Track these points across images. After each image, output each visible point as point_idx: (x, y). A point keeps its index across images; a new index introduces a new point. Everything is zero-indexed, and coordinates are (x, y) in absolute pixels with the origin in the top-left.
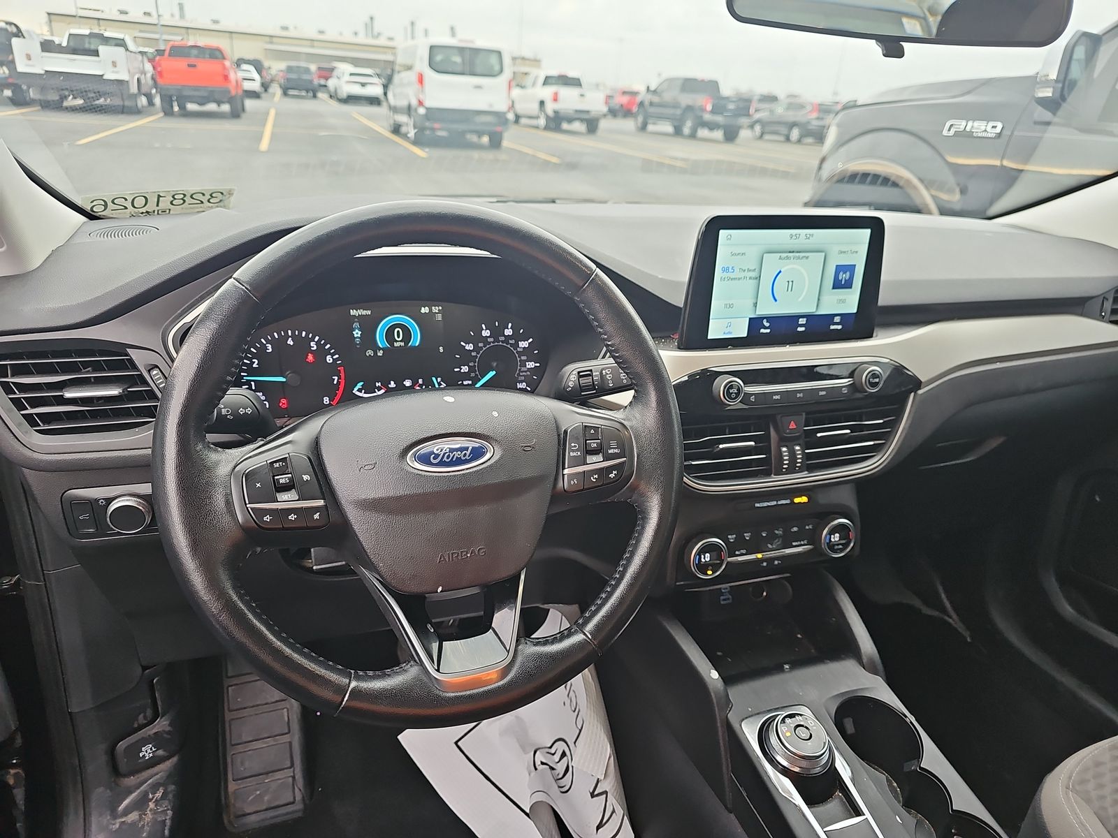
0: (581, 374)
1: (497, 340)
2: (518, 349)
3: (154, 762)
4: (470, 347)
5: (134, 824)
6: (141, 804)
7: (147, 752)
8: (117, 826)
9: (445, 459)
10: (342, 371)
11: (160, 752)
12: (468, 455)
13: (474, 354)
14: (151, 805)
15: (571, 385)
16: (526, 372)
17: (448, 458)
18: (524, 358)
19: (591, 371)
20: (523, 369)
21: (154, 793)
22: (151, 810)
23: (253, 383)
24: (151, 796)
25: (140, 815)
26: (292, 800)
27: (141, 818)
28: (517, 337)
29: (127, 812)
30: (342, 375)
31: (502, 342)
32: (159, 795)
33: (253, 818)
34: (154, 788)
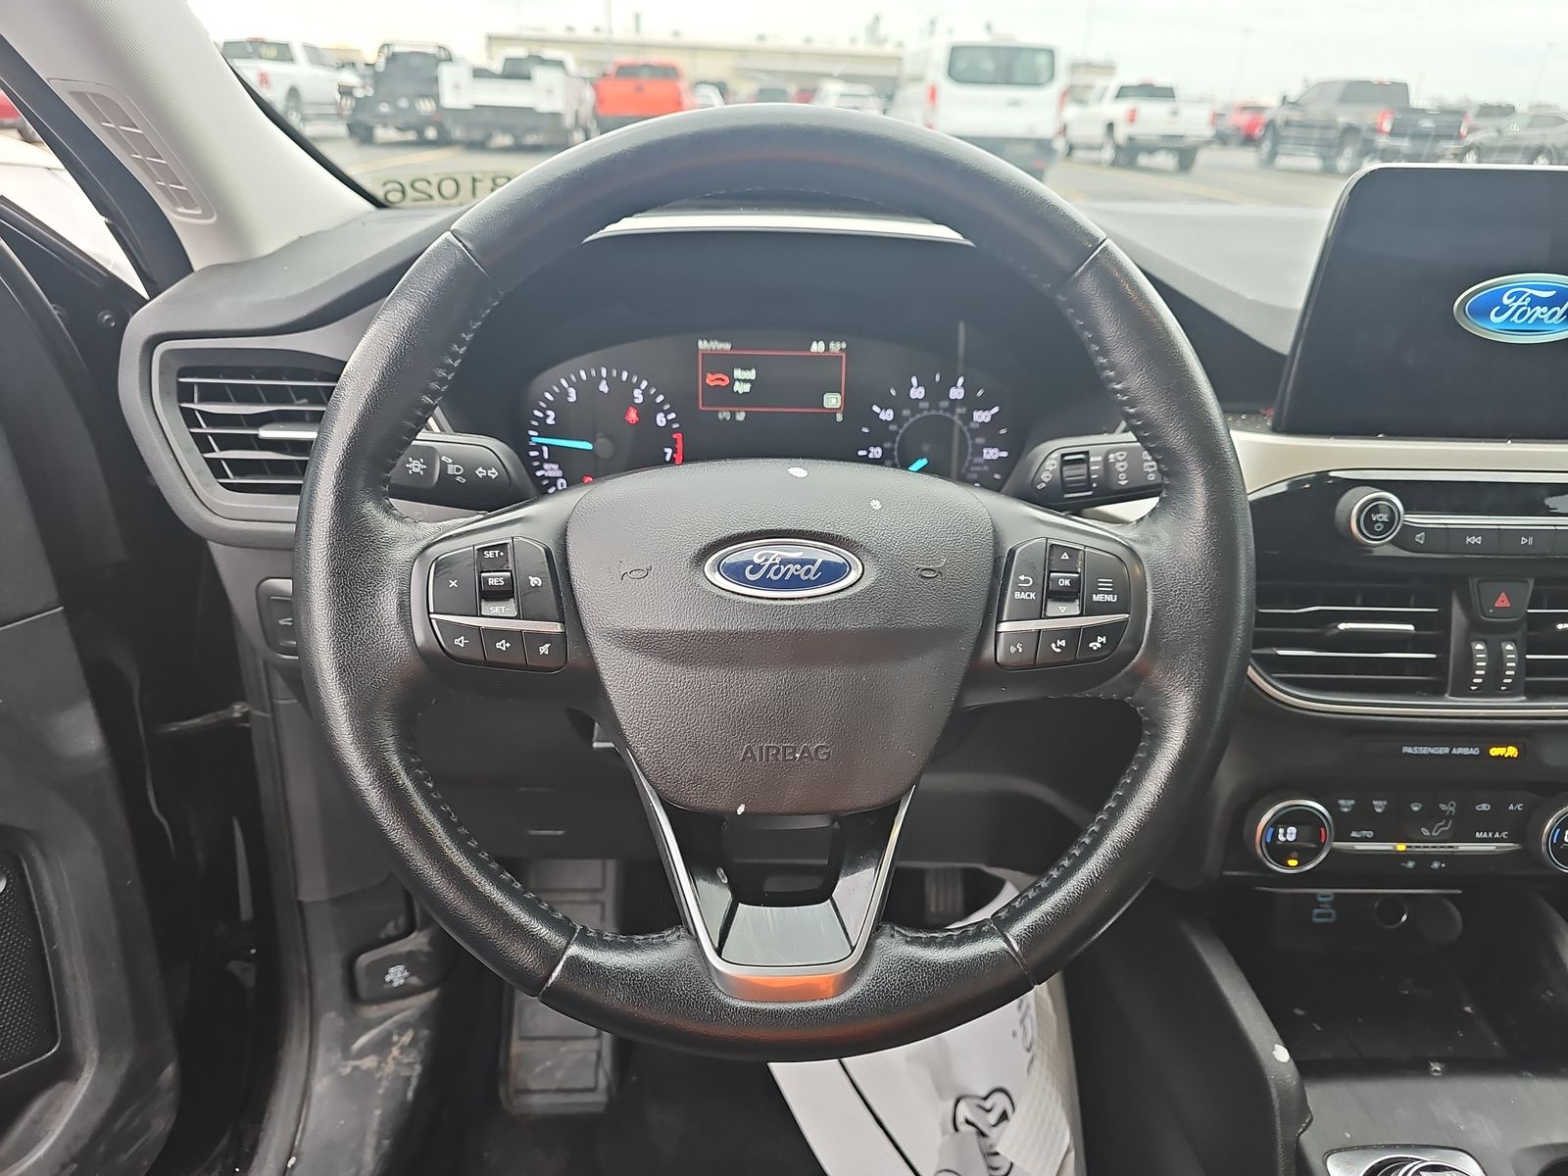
0: (1067, 458)
1: (934, 406)
2: (972, 425)
3: (404, 992)
4: (887, 415)
5: (368, 1073)
6: (382, 1046)
7: (397, 975)
8: (348, 1070)
9: (771, 574)
10: (680, 442)
11: (414, 980)
12: (813, 573)
13: (893, 428)
14: (395, 1051)
15: (1046, 477)
16: (981, 465)
17: (776, 574)
18: (980, 441)
19: (1086, 453)
20: (977, 460)
21: (401, 1035)
22: (394, 1058)
23: (545, 449)
24: (395, 1038)
25: (380, 1062)
26: (591, 1084)
27: (379, 1068)
28: (971, 403)
29: (362, 1054)
30: (679, 446)
31: (945, 410)
32: (407, 1038)
33: (537, 1101)
34: (402, 1028)
